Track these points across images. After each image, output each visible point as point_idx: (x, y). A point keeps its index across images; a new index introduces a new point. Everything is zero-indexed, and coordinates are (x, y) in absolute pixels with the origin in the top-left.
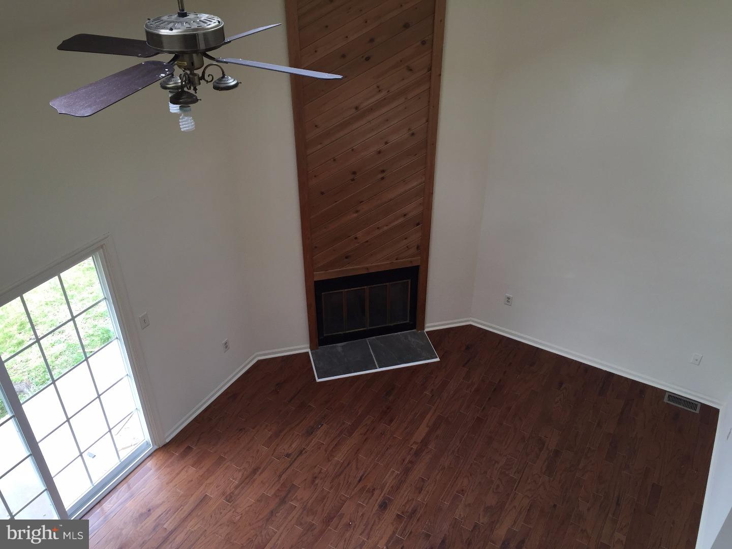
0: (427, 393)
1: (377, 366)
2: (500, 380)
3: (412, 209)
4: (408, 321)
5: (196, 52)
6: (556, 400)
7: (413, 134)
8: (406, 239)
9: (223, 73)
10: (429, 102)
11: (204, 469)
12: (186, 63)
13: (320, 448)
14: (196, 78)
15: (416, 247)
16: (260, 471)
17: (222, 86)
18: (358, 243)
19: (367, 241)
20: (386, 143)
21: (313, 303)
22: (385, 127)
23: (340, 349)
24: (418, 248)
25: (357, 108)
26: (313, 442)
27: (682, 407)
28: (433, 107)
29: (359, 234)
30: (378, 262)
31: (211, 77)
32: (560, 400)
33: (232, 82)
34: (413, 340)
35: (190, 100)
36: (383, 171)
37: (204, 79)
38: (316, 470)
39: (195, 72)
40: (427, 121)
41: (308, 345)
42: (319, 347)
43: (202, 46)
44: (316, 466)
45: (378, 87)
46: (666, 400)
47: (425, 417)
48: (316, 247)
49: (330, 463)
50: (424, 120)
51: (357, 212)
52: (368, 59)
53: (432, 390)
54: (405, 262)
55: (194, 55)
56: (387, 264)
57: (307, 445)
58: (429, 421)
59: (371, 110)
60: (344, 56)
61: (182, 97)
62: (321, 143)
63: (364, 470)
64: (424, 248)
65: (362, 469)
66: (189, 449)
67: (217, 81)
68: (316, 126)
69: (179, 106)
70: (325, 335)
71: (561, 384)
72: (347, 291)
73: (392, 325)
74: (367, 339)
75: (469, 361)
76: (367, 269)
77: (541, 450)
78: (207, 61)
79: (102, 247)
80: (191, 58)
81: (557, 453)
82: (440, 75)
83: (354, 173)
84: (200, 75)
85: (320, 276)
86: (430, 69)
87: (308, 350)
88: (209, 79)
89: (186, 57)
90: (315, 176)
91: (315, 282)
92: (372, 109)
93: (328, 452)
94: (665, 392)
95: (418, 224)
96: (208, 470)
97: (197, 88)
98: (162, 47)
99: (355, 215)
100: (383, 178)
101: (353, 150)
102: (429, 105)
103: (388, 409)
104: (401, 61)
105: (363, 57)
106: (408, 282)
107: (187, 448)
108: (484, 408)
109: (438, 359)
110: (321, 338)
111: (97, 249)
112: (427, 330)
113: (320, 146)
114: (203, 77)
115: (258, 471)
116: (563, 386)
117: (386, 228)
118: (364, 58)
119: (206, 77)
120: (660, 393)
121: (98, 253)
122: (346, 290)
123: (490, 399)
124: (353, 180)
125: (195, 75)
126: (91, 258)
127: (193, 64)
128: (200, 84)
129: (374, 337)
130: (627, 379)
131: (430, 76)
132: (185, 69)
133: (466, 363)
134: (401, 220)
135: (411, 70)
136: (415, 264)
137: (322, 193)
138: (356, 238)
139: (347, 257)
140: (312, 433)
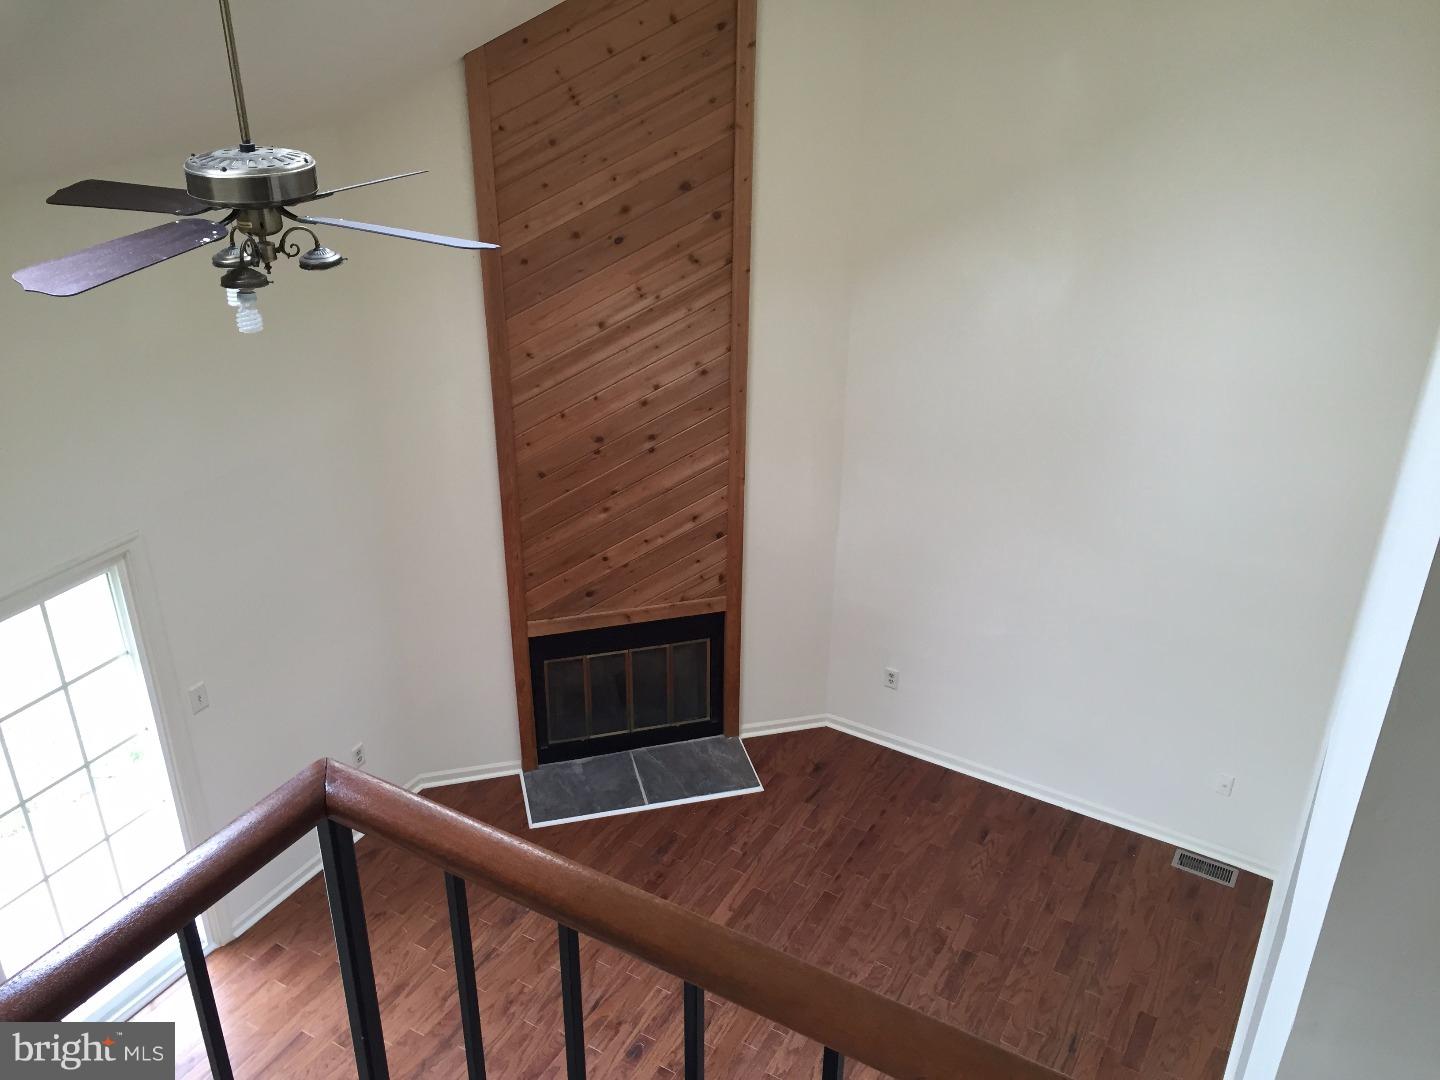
0: (736, 849)
1: (646, 800)
2: (873, 827)
3: (708, 506)
4: (708, 718)
5: (270, 206)
6: (973, 864)
7: (704, 372)
8: (698, 561)
9: (317, 242)
10: (731, 316)
11: (302, 987)
12: (250, 224)
13: (525, 948)
14: (269, 248)
15: (717, 577)
16: (407, 989)
17: (313, 262)
18: (610, 567)
19: (626, 566)
20: (656, 387)
21: (528, 680)
22: (653, 360)
23: (578, 770)
24: (721, 578)
25: (601, 325)
26: (513, 936)
27: (1205, 876)
28: (739, 325)
29: (611, 552)
30: (647, 605)
31: (295, 248)
32: (981, 862)
33: (331, 256)
34: (717, 753)
35: (254, 281)
36: (652, 437)
37: (284, 252)
38: (514, 989)
39: (269, 238)
40: (729, 349)
41: (519, 762)
42: (540, 766)
43: (277, 197)
44: (515, 980)
45: (639, 289)
46: (1175, 863)
47: (728, 893)
48: (531, 574)
49: (541, 975)
50: (722, 349)
51: (606, 510)
52: (619, 241)
53: (745, 844)
54: (698, 604)
55: (266, 211)
56: (665, 608)
57: (501, 943)
58: (734, 900)
59: (627, 328)
60: (576, 235)
61: (241, 277)
62: (538, 386)
63: (603, 988)
64: (731, 579)
65: (600, 987)
66: (277, 949)
67: (307, 256)
68: (529, 355)
69: (237, 290)
70: (551, 742)
71: (985, 834)
72: (591, 659)
73: (678, 724)
74: (630, 751)
75: (818, 791)
76: (628, 617)
77: (937, 951)
78: (287, 223)
79: (124, 556)
80: (262, 216)
81: (967, 957)
82: (748, 271)
83: (599, 440)
84: (277, 245)
85: (539, 628)
86: (730, 261)
87: (520, 771)
88: (293, 251)
89: (254, 214)
90: (528, 444)
91: (531, 640)
92: (629, 327)
93: (539, 957)
94: (1174, 848)
95: (719, 535)
96: (309, 988)
97: (271, 264)
98: (212, 197)
99: (603, 516)
100: (652, 450)
101: (596, 398)
102: (730, 322)
103: (659, 877)
104: (678, 246)
105: (610, 238)
106: (705, 643)
107: (272, 948)
108: (838, 877)
109: (760, 789)
110: (542, 748)
111: (113, 561)
112: (744, 735)
113: (536, 391)
114: (281, 248)
115: (404, 989)
116: (988, 838)
117: (660, 541)
118: (613, 239)
119: (287, 248)
120: (1165, 850)
121: (116, 568)
122: (589, 656)
123: (851, 859)
124: (597, 452)
125: (268, 244)
126: (104, 575)
127: (262, 225)
128: (275, 258)
129: (644, 749)
130: (1106, 826)
131: (731, 274)
132: (250, 234)
133: (812, 796)
134: (689, 526)
135: (696, 261)
136: (718, 609)
137: (542, 475)
138: (605, 559)
139: (589, 594)
140: (512, 921)
